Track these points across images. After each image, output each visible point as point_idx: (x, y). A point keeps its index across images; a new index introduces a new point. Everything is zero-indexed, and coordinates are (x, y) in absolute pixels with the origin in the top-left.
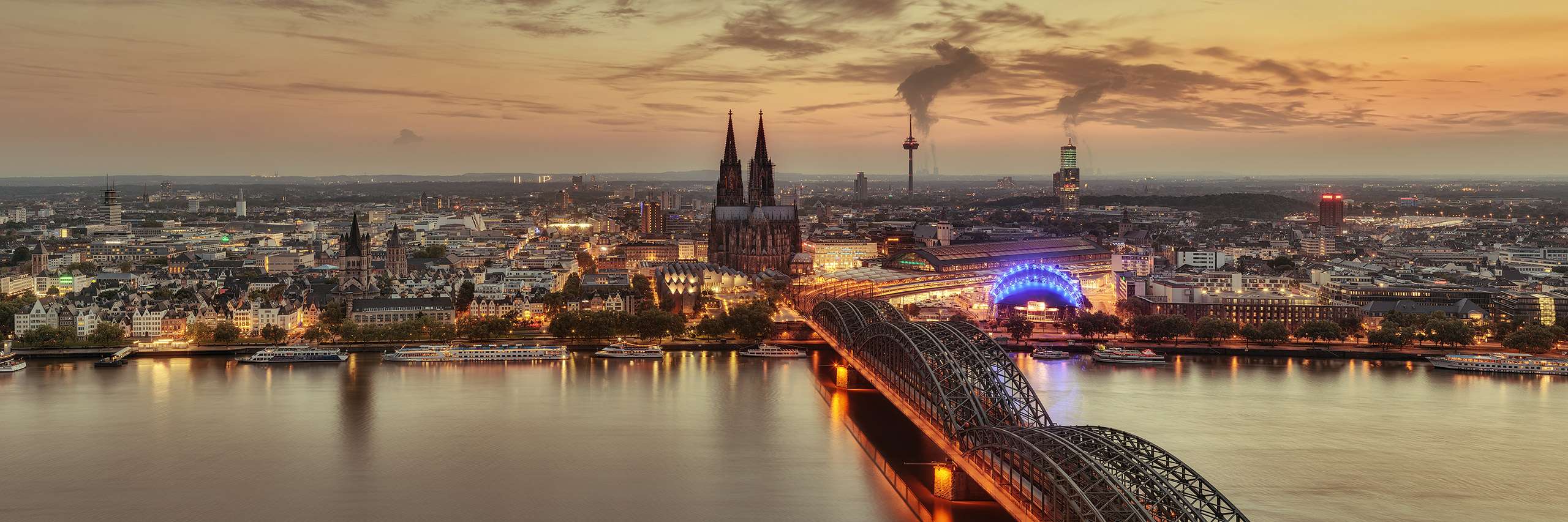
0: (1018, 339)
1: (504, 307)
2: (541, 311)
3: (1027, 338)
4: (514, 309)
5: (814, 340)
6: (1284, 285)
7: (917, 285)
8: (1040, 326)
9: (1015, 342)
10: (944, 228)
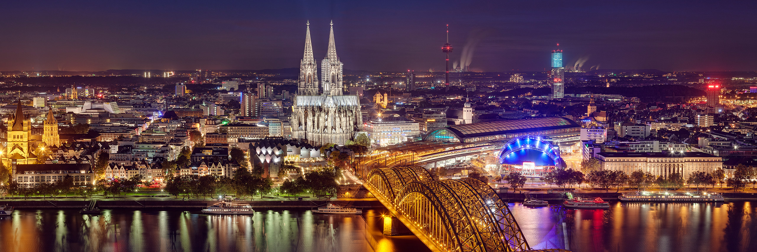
0: (515, 188)
1: (132, 171)
2: (160, 175)
3: (521, 188)
4: (139, 173)
5: (369, 198)
6: (682, 148)
7: (446, 153)
8: (531, 179)
9: (512, 191)
10: (468, 111)
